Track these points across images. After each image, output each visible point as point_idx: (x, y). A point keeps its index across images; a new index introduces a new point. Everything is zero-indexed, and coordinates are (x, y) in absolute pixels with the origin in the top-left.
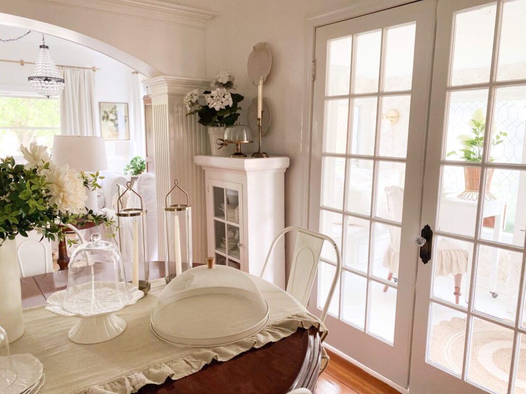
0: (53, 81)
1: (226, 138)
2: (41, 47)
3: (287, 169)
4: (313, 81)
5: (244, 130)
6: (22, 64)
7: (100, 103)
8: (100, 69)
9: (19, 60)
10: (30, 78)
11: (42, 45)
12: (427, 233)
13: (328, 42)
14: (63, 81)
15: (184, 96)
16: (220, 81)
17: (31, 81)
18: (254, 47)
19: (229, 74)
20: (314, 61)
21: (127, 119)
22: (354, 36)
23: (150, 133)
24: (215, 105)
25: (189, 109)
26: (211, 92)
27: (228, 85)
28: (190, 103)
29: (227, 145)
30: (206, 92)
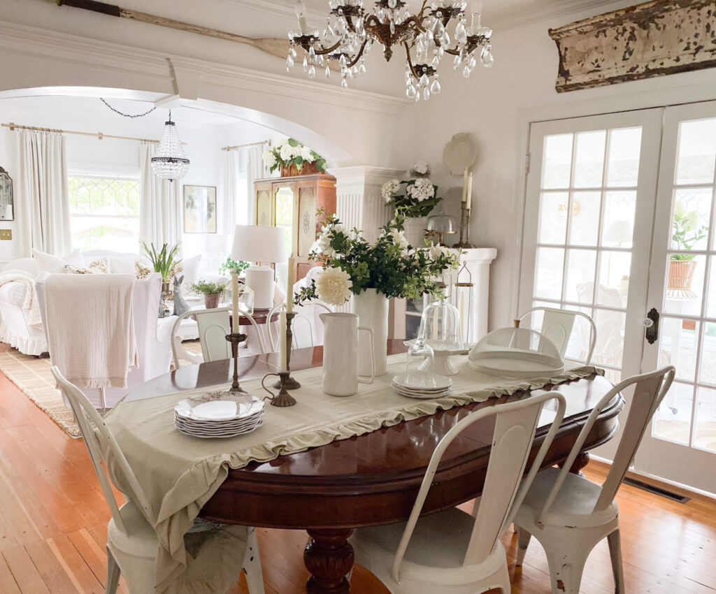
1: (430, 228)
2: (167, 123)
3: (494, 261)
4: (527, 174)
5: (450, 221)
6: (100, 138)
7: (184, 186)
8: (186, 144)
9: (97, 133)
10: (153, 160)
11: (169, 121)
12: (654, 315)
13: (545, 138)
15: (380, 186)
16: (418, 171)
18: (453, 137)
20: (528, 155)
21: (214, 206)
22: (575, 134)
24: (419, 196)
25: (388, 199)
26: (413, 182)
27: (426, 175)
28: (390, 194)
29: (433, 235)
30: (403, 182)
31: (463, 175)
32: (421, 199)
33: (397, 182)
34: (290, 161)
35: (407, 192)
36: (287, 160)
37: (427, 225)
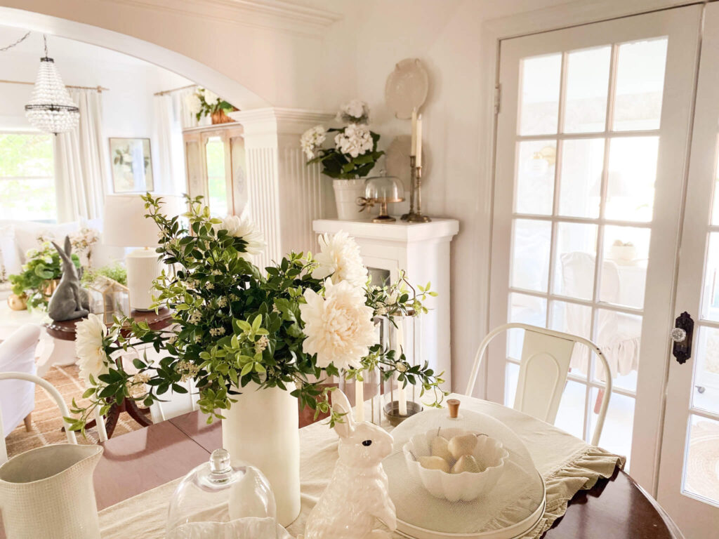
0: (64, 112)
1: (368, 195)
2: (42, 59)
3: (455, 238)
4: (496, 115)
5: (395, 184)
7: (110, 139)
8: (108, 90)
10: (28, 108)
11: (44, 56)
12: (686, 323)
13: (521, 61)
14: (75, 110)
15: (300, 136)
16: (352, 114)
17: (31, 112)
18: (397, 65)
19: (363, 104)
20: (498, 87)
21: (149, 161)
22: (566, 54)
23: (195, 182)
24: (352, 150)
25: (311, 155)
26: (342, 131)
27: (362, 119)
28: (312, 147)
29: (372, 205)
30: (331, 130)
31: (410, 119)
32: (354, 154)
33: (320, 129)
34: (217, 106)
35: (336, 144)
36: (212, 105)
37: (363, 189)
